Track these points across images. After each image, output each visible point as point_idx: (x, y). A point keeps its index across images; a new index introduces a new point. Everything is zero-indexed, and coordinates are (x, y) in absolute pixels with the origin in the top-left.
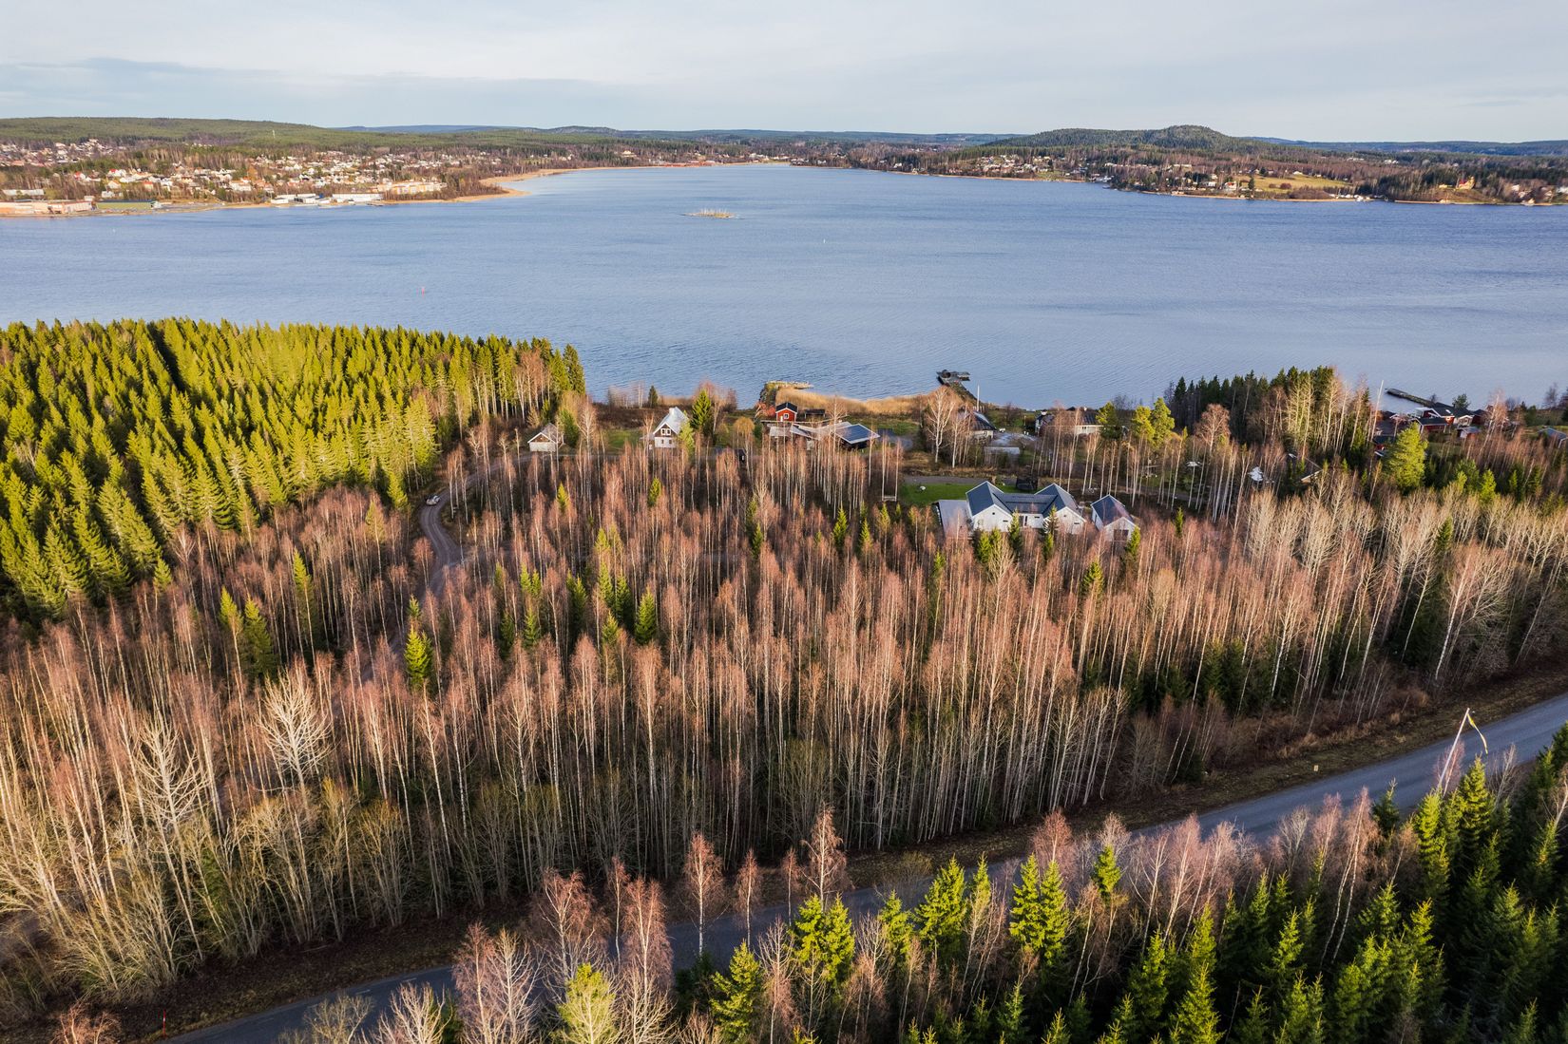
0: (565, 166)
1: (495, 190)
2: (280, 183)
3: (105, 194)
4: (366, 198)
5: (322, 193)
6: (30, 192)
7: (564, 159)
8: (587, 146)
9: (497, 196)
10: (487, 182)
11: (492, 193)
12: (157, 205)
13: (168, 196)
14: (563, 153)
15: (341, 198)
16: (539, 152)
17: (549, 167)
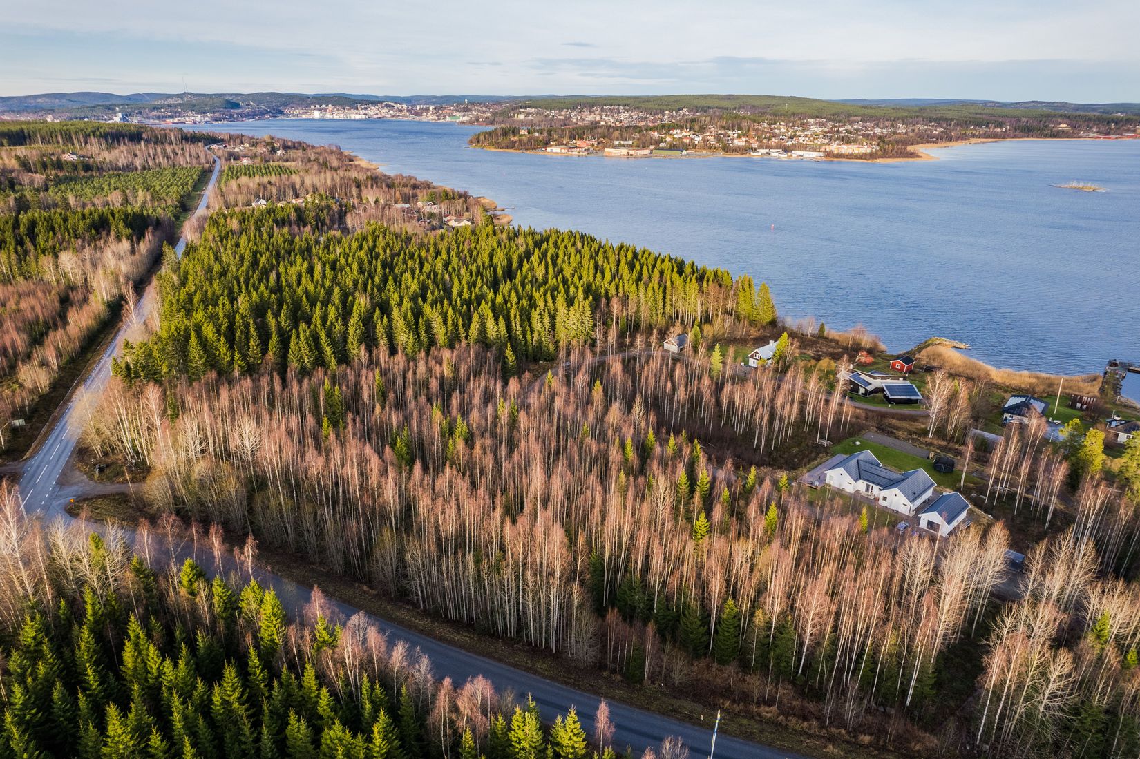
0: (996, 136)
1: (912, 155)
2: (765, 141)
3: (662, 145)
4: (813, 155)
5: (787, 149)
6: (626, 143)
7: (999, 130)
8: (1025, 120)
9: (910, 160)
10: (911, 148)
11: (908, 157)
12: (684, 152)
13: (694, 146)
14: (1000, 125)
15: (795, 153)
16: (979, 124)
17: (980, 136)
